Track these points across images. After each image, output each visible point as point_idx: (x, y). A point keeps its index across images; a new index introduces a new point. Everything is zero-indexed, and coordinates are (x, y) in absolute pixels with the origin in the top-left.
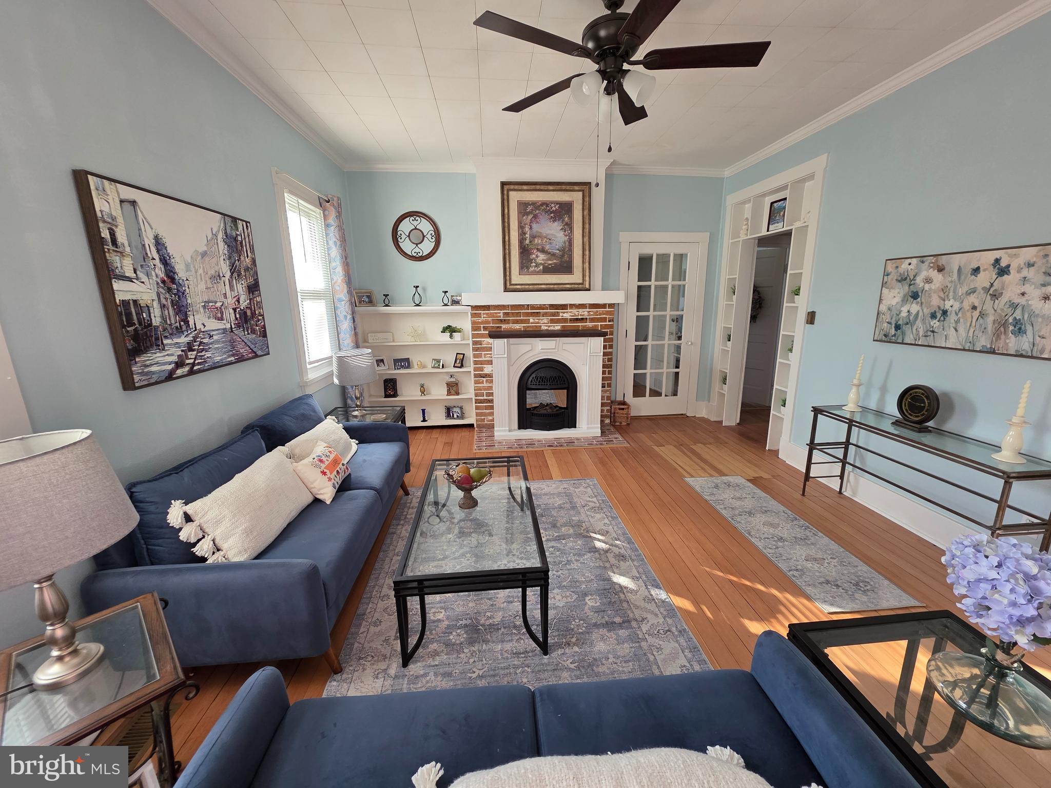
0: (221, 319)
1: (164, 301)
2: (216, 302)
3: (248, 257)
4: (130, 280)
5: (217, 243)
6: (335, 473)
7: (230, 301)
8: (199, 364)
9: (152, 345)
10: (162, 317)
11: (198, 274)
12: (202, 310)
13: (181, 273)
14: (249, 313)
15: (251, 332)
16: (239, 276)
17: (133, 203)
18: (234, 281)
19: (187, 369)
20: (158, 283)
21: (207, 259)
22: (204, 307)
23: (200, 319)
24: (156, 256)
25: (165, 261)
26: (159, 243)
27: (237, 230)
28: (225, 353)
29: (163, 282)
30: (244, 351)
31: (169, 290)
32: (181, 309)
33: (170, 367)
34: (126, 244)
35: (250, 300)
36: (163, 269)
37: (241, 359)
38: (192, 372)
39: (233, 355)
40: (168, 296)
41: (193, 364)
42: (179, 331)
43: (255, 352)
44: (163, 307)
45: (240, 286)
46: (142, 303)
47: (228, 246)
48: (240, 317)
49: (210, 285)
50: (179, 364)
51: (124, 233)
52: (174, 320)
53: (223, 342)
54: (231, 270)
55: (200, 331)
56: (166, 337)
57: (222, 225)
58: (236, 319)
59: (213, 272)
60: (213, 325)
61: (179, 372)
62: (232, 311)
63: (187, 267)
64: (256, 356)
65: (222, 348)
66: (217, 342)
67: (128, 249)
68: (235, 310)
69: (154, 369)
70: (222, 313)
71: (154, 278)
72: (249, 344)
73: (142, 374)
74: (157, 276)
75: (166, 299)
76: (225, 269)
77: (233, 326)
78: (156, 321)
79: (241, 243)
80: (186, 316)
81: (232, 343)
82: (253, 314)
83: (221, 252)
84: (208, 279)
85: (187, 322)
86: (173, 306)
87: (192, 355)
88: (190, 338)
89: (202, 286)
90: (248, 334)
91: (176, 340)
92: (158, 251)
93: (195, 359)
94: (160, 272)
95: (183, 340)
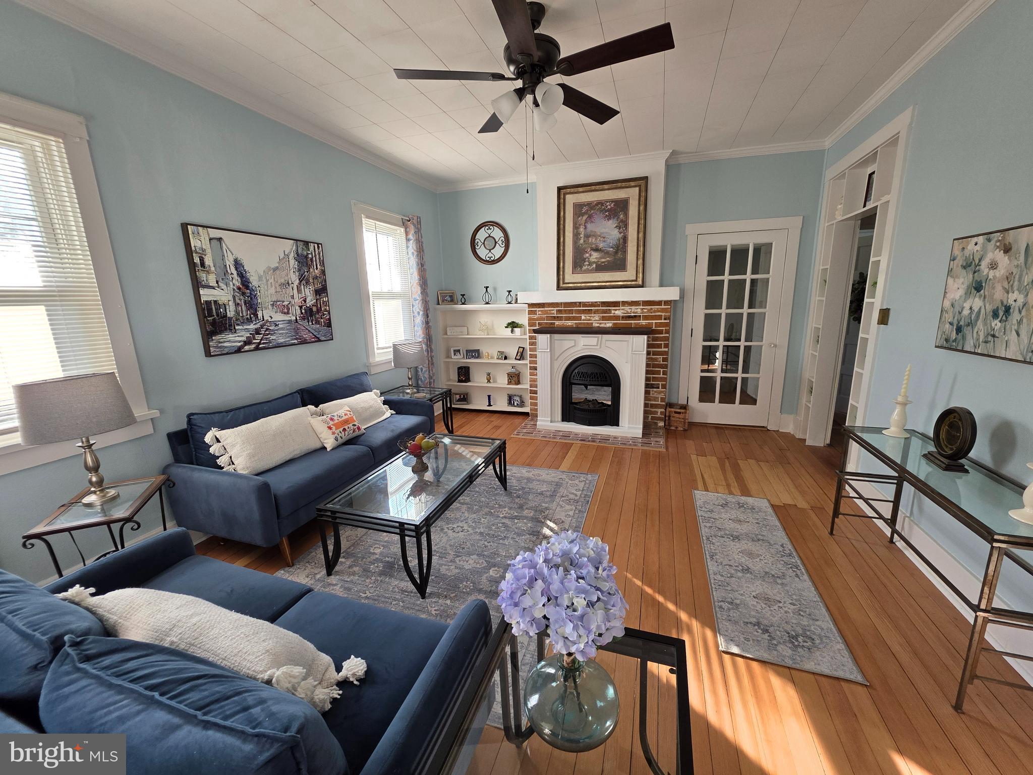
0: (288, 313)
1: (238, 301)
2: (283, 302)
3: (317, 269)
4: (213, 288)
5: (289, 261)
6: (341, 429)
7: (297, 300)
8: (263, 343)
9: (226, 329)
10: (237, 312)
11: (269, 283)
12: (270, 307)
13: (254, 281)
14: (314, 309)
15: (316, 323)
16: (306, 283)
17: (220, 240)
18: (302, 287)
19: (253, 346)
20: (234, 290)
21: (278, 272)
22: (273, 305)
23: (267, 313)
24: (235, 272)
25: (242, 275)
26: (237, 264)
27: (309, 250)
28: (288, 337)
29: (239, 288)
30: (307, 336)
31: (243, 294)
32: (252, 306)
33: (239, 344)
34: (212, 265)
35: (317, 300)
36: (239, 280)
37: (304, 342)
38: (257, 348)
39: (296, 339)
40: (242, 297)
41: (259, 343)
42: (249, 321)
43: (318, 338)
44: (237, 305)
45: (307, 290)
46: (220, 303)
47: (299, 262)
48: (306, 312)
49: (278, 289)
50: (248, 342)
51: (211, 259)
52: (245, 313)
53: (288, 329)
54: (299, 279)
55: (267, 321)
56: (238, 325)
57: (294, 247)
58: (302, 313)
59: (283, 281)
60: (278, 317)
61: (247, 348)
62: (298, 308)
63: (260, 278)
64: (319, 340)
65: (287, 333)
66: (282, 329)
67: (213, 269)
68: (301, 307)
69: (226, 344)
70: (288, 309)
71: (232, 286)
72: (313, 332)
73: (217, 347)
74: (234, 285)
75: (240, 300)
76: (295, 278)
77: (298, 319)
78: (231, 313)
79: (312, 259)
80: (256, 310)
81: (296, 331)
82: (319, 310)
83: (291, 267)
84: (277, 286)
85: (256, 316)
86: (245, 304)
87: (259, 337)
88: (258, 326)
89: (272, 290)
90: (313, 324)
91: (245, 327)
92: (236, 269)
93: (261, 340)
94: (237, 282)
95: (252, 326)
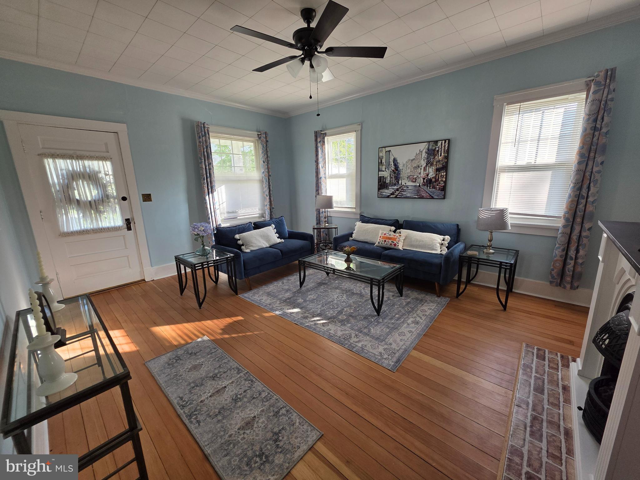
0: (415, 182)
1: (392, 176)
2: (414, 176)
3: (441, 155)
4: (383, 171)
5: (422, 154)
7: (423, 175)
8: (399, 195)
9: (385, 188)
10: (390, 181)
11: (408, 167)
12: (406, 179)
13: (401, 167)
14: (433, 180)
15: (432, 188)
16: (431, 165)
17: (390, 151)
18: (428, 168)
19: (395, 196)
20: (391, 171)
21: (414, 161)
22: (408, 178)
23: (404, 182)
24: (393, 164)
25: (396, 165)
26: (395, 160)
27: (437, 145)
28: (413, 194)
29: (393, 171)
30: (424, 194)
31: (395, 173)
32: (397, 178)
33: (389, 194)
34: (384, 162)
35: (436, 175)
36: (394, 167)
37: (422, 198)
38: (396, 197)
39: (417, 195)
40: (394, 175)
41: (397, 195)
42: (395, 185)
43: (432, 196)
44: (391, 178)
45: (431, 170)
46: (385, 177)
47: (428, 154)
48: (426, 182)
49: (413, 170)
50: (392, 194)
51: (384, 160)
52: (394, 181)
53: (413, 190)
54: (426, 163)
55: (403, 185)
56: (390, 186)
57: (427, 146)
58: (424, 182)
59: (416, 165)
60: (410, 184)
61: (392, 196)
62: (422, 179)
63: (404, 165)
64: (433, 198)
65: (412, 192)
66: (410, 189)
67: (385, 164)
68: (424, 179)
69: (384, 194)
70: (416, 180)
71: (390, 170)
72: (429, 193)
73: (380, 194)
74: (391, 169)
75: (393, 176)
76: (424, 164)
77: (421, 185)
78: (388, 181)
79: (438, 151)
80: (399, 180)
81: (418, 191)
82: (437, 180)
83: (423, 157)
84: (412, 168)
85: (398, 182)
86: (395, 177)
87: (398, 192)
88: (398, 187)
89: (409, 171)
90: (430, 188)
91: (393, 187)
92: (394, 162)
93: (399, 194)
94: (393, 168)
95: (396, 187)
